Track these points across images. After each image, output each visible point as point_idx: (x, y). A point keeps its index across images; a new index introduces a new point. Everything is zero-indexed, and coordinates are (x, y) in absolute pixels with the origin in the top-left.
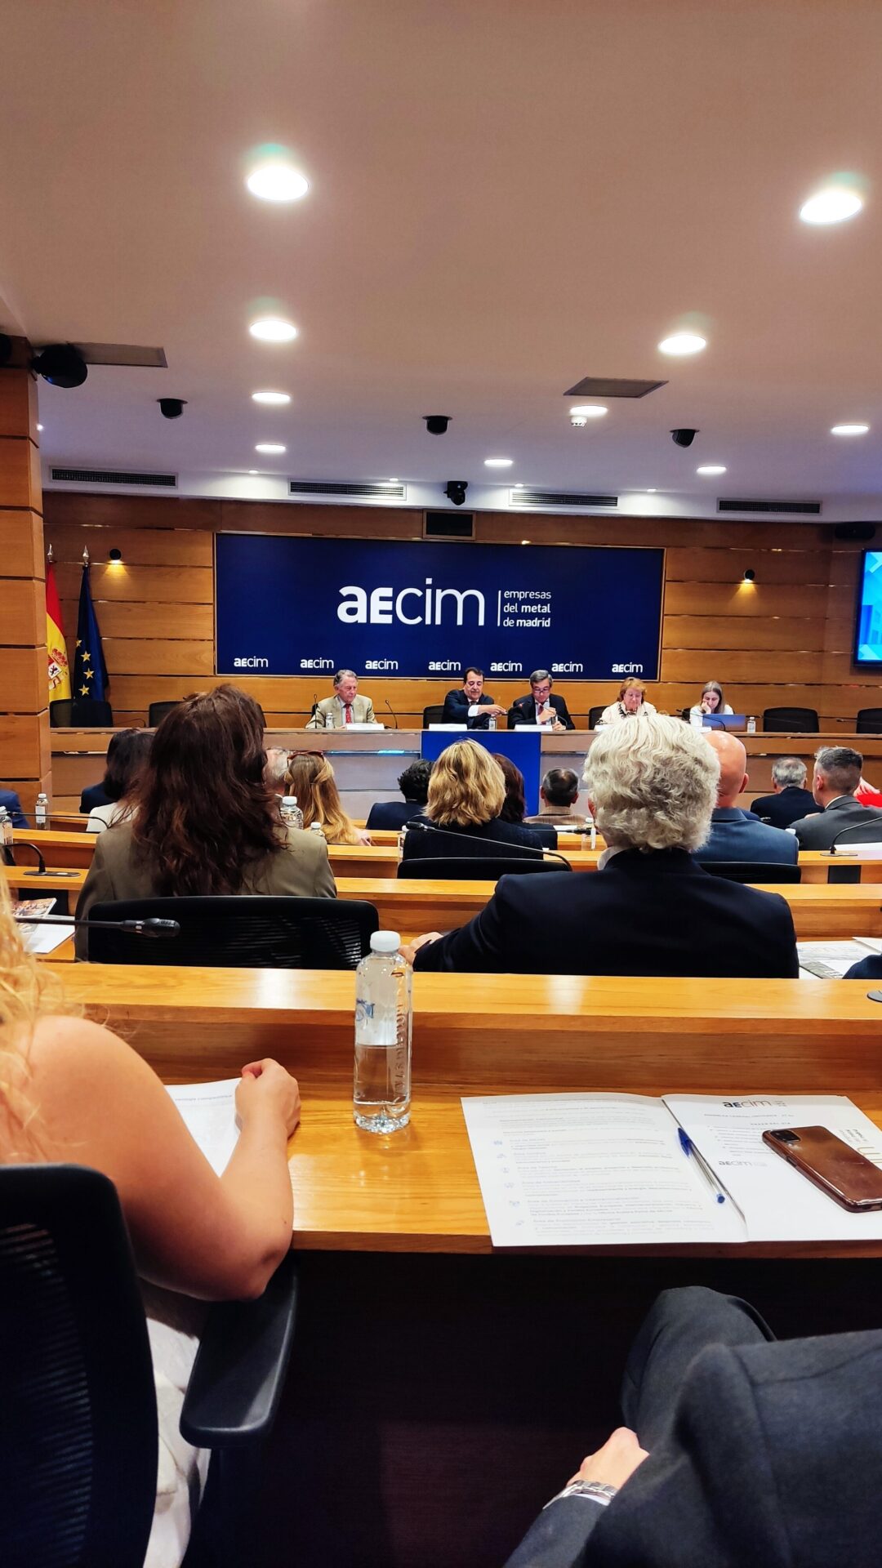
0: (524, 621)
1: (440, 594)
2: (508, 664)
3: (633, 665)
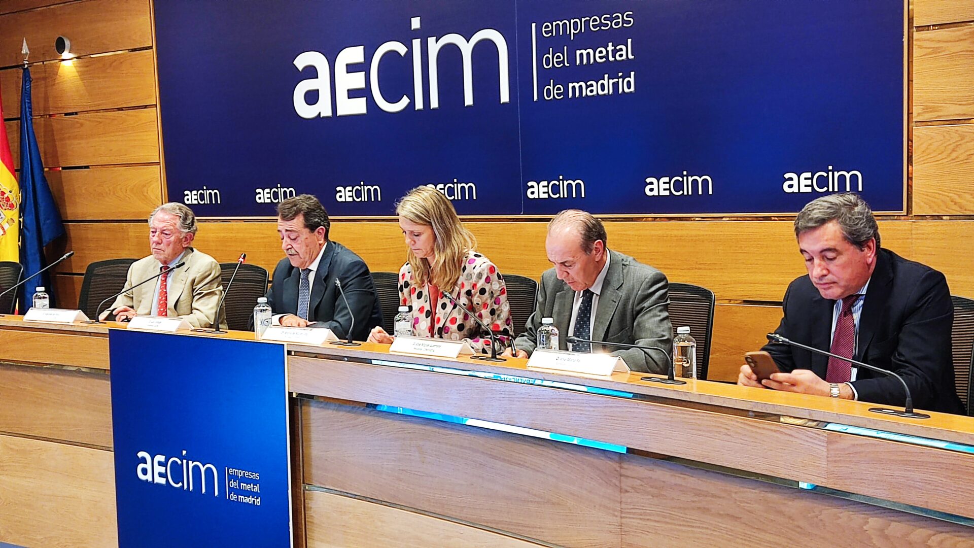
0: (583, 84)
1: (434, 47)
2: (557, 183)
3: (836, 173)
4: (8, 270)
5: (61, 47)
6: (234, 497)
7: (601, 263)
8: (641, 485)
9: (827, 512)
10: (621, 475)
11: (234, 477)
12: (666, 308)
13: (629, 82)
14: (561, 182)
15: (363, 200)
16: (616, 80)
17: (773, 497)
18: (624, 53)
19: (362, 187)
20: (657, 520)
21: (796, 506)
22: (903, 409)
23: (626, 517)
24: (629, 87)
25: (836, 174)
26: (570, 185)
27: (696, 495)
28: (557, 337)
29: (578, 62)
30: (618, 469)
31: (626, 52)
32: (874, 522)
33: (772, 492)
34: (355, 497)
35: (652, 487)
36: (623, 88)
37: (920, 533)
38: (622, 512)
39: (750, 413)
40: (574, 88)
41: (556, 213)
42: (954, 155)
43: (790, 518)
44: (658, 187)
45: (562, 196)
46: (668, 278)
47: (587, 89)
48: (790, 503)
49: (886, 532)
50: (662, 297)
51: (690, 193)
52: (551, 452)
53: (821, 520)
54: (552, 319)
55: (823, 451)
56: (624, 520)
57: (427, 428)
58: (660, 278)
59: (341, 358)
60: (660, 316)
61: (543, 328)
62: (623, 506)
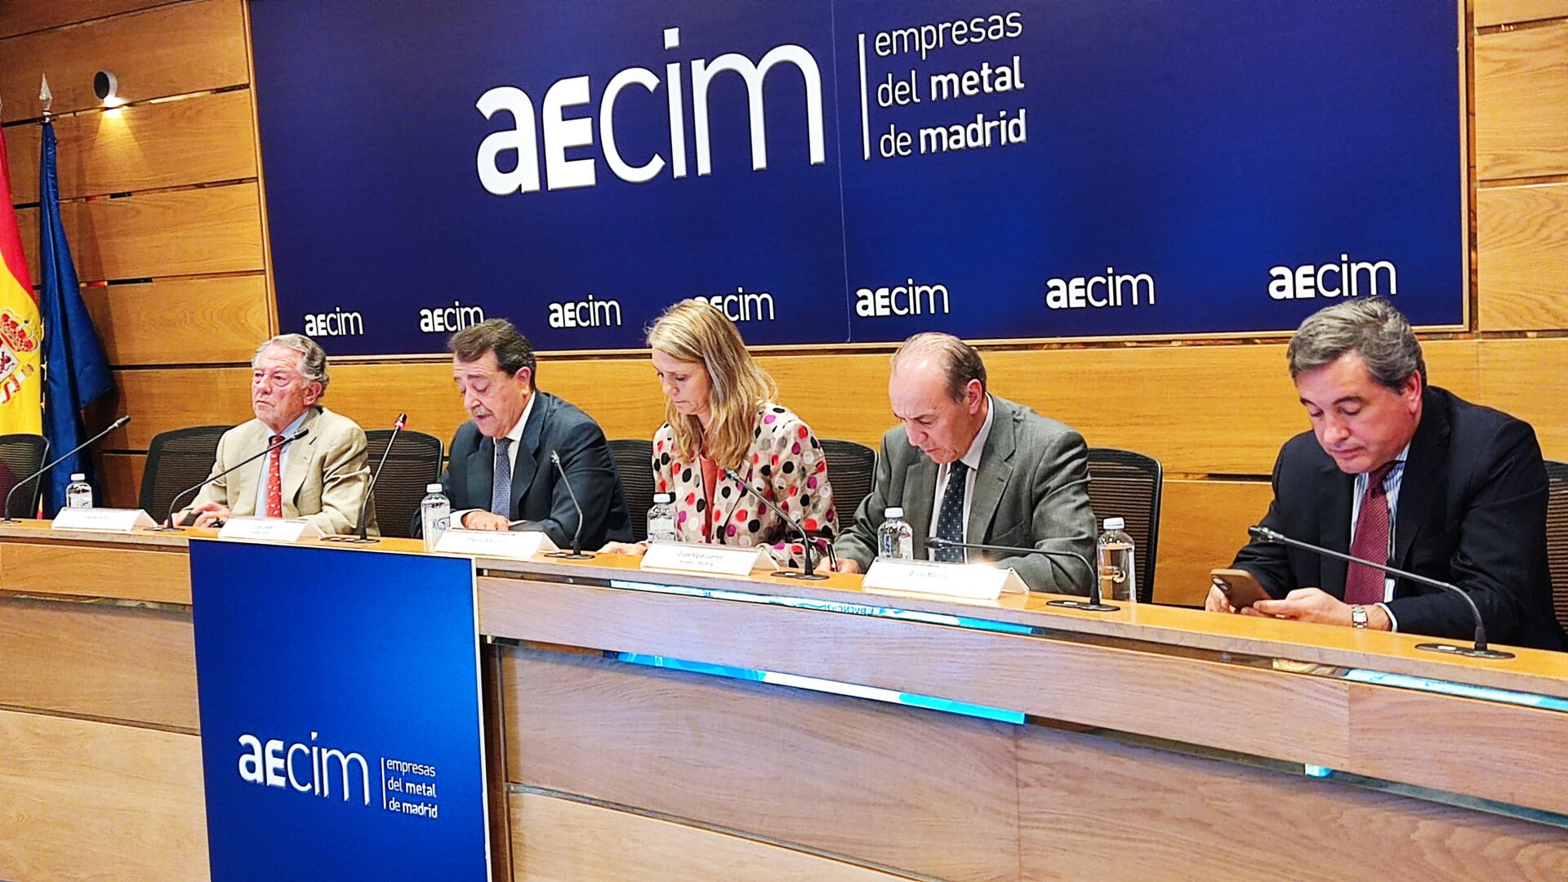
0: (943, 131)
1: (702, 75)
2: (905, 291)
3: (1353, 265)
4: (25, 448)
5: (102, 88)
6: (395, 806)
7: (977, 419)
8: (1051, 775)
9: (1351, 812)
10: (1017, 759)
11: (397, 774)
12: (1084, 488)
13: (1017, 127)
14: (911, 289)
15: (593, 324)
16: (995, 123)
17: (1266, 791)
18: (1008, 78)
19: (591, 303)
20: (1077, 830)
21: (1301, 804)
22: (1471, 645)
23: (1027, 827)
24: (1017, 134)
25: (1355, 268)
26: (924, 294)
27: (1140, 788)
28: (910, 539)
29: (934, 96)
30: (1012, 749)
31: (1011, 78)
32: (1428, 828)
33: (1262, 782)
34: (590, 801)
35: (1067, 776)
36: (1008, 135)
37: (1501, 844)
38: (1019, 818)
39: (1225, 656)
40: (928, 137)
41: (903, 340)
42: (1544, 233)
43: (1291, 823)
44: (1067, 294)
45: (912, 312)
46: (1086, 440)
47: (949, 138)
48: (1292, 799)
49: (1448, 843)
50: (1077, 471)
51: (1119, 303)
52: (905, 723)
53: (1342, 826)
54: (900, 510)
55: (1342, 713)
56: (1024, 832)
57: (703, 688)
58: (1073, 441)
59: (562, 579)
60: (1074, 501)
61: (887, 525)
62: (1022, 809)
